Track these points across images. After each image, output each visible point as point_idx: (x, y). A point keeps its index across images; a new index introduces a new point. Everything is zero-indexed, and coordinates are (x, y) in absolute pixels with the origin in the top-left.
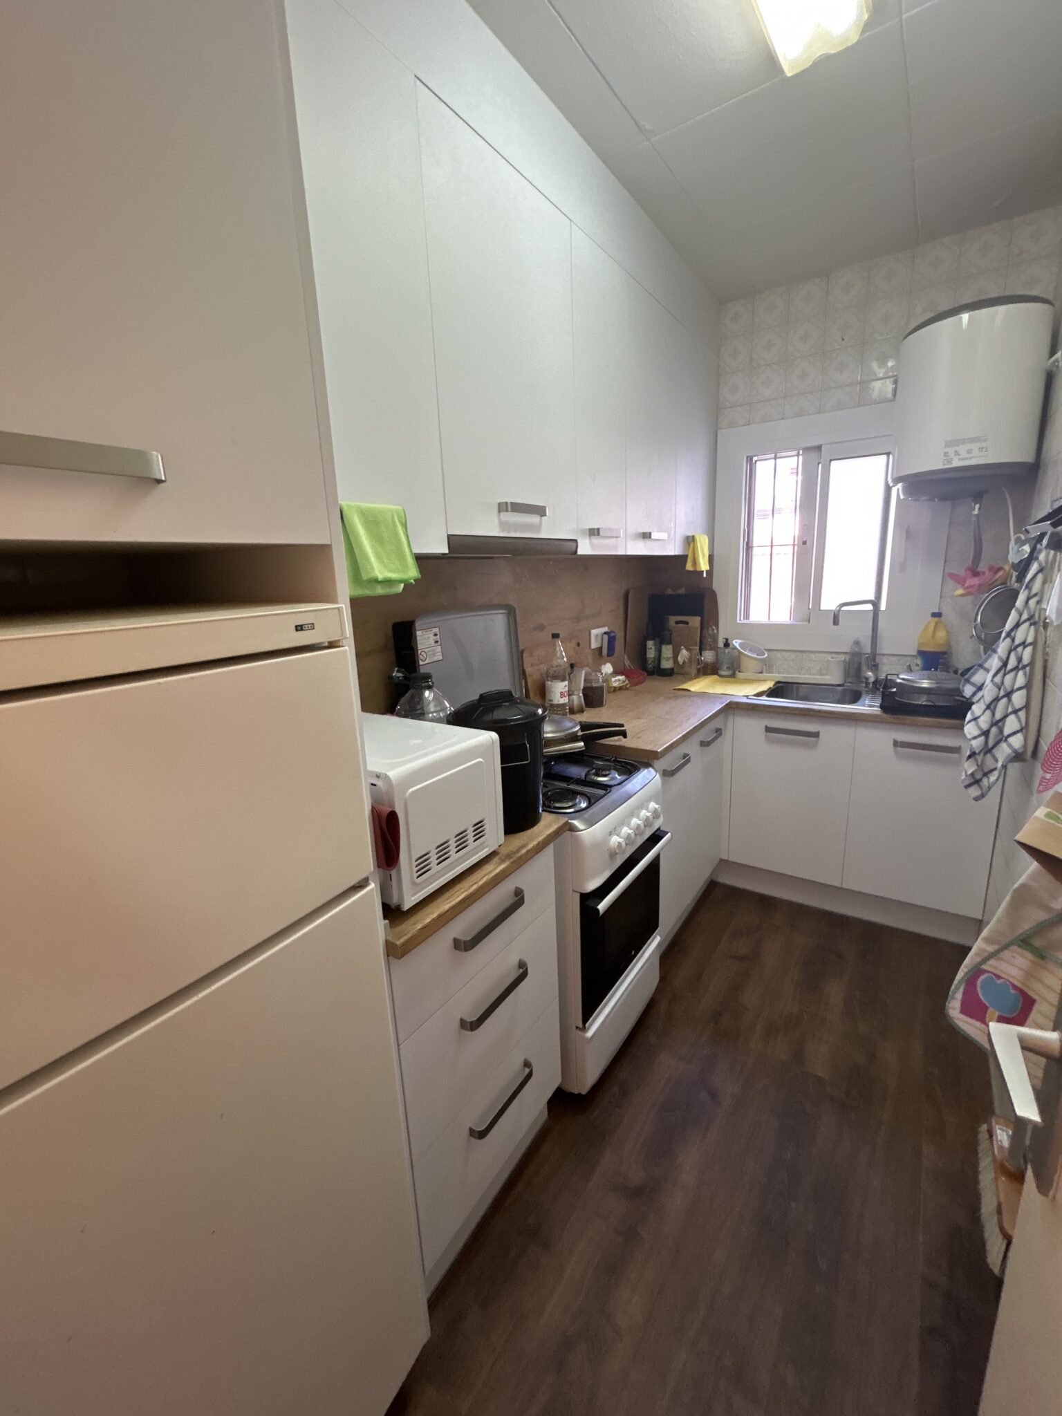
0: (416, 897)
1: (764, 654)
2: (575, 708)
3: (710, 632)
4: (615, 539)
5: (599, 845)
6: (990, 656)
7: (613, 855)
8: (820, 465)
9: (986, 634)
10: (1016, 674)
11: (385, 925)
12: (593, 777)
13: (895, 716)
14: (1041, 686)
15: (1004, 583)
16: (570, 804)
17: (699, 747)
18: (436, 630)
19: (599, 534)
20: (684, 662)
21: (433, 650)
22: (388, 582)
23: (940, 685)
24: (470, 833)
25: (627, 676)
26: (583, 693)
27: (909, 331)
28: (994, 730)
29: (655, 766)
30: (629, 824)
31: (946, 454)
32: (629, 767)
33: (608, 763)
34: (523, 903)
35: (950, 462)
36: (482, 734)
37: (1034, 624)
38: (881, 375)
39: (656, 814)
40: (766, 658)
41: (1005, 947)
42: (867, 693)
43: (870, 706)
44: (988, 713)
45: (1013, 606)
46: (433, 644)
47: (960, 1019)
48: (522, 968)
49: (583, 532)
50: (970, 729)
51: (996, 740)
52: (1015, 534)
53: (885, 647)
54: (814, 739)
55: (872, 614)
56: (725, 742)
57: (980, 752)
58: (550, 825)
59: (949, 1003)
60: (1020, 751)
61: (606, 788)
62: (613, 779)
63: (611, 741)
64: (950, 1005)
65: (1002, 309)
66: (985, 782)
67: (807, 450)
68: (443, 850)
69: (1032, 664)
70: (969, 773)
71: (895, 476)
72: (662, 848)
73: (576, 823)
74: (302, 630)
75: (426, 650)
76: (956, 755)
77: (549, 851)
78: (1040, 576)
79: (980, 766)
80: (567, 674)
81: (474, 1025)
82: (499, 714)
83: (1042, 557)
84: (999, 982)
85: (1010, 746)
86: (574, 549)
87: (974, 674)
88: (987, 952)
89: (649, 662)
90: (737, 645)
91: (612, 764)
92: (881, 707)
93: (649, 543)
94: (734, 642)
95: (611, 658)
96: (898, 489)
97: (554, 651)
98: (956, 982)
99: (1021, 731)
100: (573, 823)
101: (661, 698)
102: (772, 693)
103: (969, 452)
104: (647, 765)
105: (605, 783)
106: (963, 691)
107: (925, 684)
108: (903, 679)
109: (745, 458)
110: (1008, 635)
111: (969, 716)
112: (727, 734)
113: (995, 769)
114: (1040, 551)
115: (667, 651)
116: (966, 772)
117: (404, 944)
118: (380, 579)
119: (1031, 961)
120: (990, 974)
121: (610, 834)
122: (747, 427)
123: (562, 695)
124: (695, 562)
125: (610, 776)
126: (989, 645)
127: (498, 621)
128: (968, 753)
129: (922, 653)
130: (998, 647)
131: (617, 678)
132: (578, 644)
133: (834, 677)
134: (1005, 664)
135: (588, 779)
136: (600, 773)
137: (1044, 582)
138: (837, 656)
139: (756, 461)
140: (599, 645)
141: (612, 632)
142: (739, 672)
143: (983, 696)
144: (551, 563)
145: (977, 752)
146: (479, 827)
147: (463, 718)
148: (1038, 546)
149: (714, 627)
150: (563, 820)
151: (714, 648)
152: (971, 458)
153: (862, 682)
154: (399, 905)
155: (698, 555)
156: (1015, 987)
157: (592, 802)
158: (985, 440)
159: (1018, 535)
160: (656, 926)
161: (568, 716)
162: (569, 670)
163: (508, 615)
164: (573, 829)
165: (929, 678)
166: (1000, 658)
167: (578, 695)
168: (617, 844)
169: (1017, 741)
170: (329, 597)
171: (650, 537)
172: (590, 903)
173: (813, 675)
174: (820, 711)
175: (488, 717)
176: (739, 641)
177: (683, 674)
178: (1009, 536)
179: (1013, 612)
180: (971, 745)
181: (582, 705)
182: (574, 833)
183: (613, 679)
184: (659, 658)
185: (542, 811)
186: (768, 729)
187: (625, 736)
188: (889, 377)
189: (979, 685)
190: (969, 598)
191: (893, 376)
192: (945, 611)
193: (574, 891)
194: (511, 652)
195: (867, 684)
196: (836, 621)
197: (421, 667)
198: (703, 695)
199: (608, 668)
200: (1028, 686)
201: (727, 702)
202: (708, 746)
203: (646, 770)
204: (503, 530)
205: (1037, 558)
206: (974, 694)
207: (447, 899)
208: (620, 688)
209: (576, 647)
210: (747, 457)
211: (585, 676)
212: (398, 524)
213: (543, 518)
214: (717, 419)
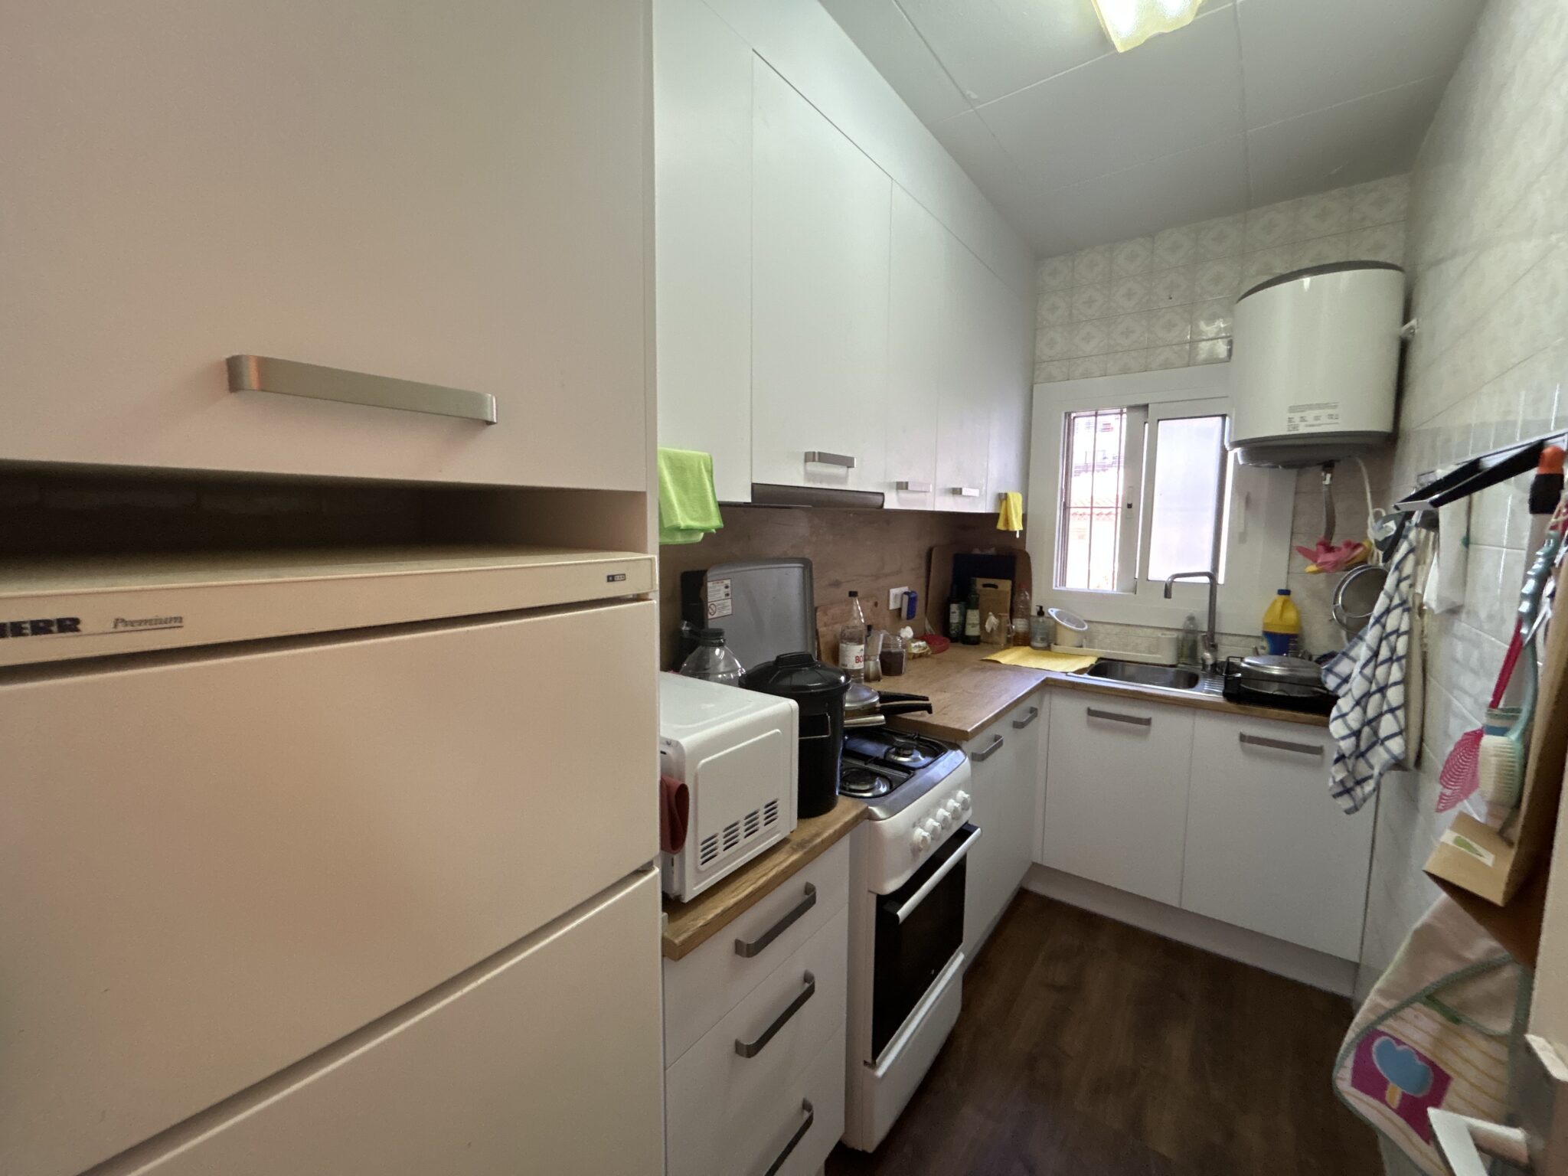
0: (698, 887)
1: (1084, 626)
2: (871, 676)
3: (1023, 598)
4: (923, 494)
5: (903, 837)
6: (1356, 644)
7: (916, 850)
8: (1147, 425)
9: (1348, 618)
10: (1390, 668)
11: (663, 918)
12: (892, 756)
13: (1240, 706)
14: (1421, 682)
15: (1364, 561)
16: (868, 787)
17: (1012, 729)
18: (727, 582)
19: (907, 488)
20: (992, 630)
21: (723, 604)
22: (689, 531)
23: (1293, 673)
24: (762, 816)
25: (928, 643)
26: (880, 659)
27: (1242, 293)
28: (1366, 730)
29: (964, 748)
30: (935, 815)
31: (1290, 420)
32: (935, 748)
33: (911, 742)
34: (814, 902)
35: (1296, 427)
36: (779, 702)
37: (1408, 610)
38: (1211, 335)
39: (965, 805)
40: (1087, 630)
41: (1406, 1004)
42: (1205, 677)
43: (1209, 692)
44: (1358, 709)
45: (1382, 589)
46: (724, 597)
47: (1349, 1094)
48: (809, 983)
49: (890, 486)
50: (1337, 728)
51: (1370, 743)
52: (1374, 507)
53: (1224, 625)
54: (1144, 727)
55: (1209, 586)
56: (1041, 723)
57: (1351, 755)
58: (848, 811)
59: (1338, 1072)
60: (1401, 757)
61: (909, 771)
62: (916, 760)
63: (913, 715)
64: (1339, 1075)
65: (1345, 276)
66: (1358, 792)
67: (1132, 408)
68: (731, 831)
69: (1408, 656)
70: (1338, 779)
71: (1232, 440)
72: (969, 848)
73: (875, 810)
74: (613, 580)
75: (715, 603)
76: (1318, 757)
77: (845, 843)
78: (1411, 557)
79: (1351, 773)
80: (864, 637)
81: (752, 1050)
82: (798, 680)
83: (1412, 535)
84: (1400, 1048)
85: (1388, 751)
86: (880, 503)
87: (1336, 663)
88: (1384, 1008)
89: (953, 628)
90: (1053, 614)
91: (915, 743)
92: (1225, 694)
93: (958, 499)
94: (1049, 610)
95: (911, 621)
96: (1236, 455)
97: (850, 611)
98: (1344, 1046)
99: (1400, 733)
100: (871, 810)
101: (966, 670)
102: (1095, 670)
103: (1317, 418)
104: (955, 746)
105: (907, 764)
106: (1326, 682)
107: (1276, 671)
108: (1249, 664)
109: (1063, 415)
110: (1378, 621)
111: (1334, 713)
112: (1043, 715)
113: (1370, 777)
114: (1410, 529)
115: (973, 616)
116: (1334, 778)
117: (684, 943)
118: (682, 527)
119: (1441, 1024)
120: (1387, 1038)
121: (914, 826)
122: (1066, 382)
123: (858, 660)
124: (1007, 521)
125: (913, 756)
126: (1355, 630)
127: (793, 574)
128: (1335, 756)
129: (1269, 635)
130: (1365, 633)
131: (917, 644)
132: (876, 604)
133: (1166, 656)
134: (1376, 654)
135: (887, 759)
136: (901, 752)
137: (1417, 563)
138: (1168, 633)
139: (1074, 418)
140: (898, 606)
141: (913, 592)
142: (1056, 644)
143: (1350, 690)
144: (851, 515)
145: (1347, 755)
146: (771, 809)
147: (758, 680)
148: (1407, 524)
149: (1027, 594)
150: (862, 806)
151: (1027, 616)
152: (1319, 425)
153: (1197, 663)
154: (680, 895)
155: (1011, 514)
156: (1422, 1058)
157: (894, 785)
158: (1335, 407)
159: (1377, 509)
160: (959, 941)
161: (863, 683)
162: (865, 633)
163: (804, 569)
164: (872, 817)
165: (1279, 665)
166: (1369, 648)
167: (875, 660)
168: (921, 838)
169: (1396, 746)
170: (640, 548)
171: (961, 493)
172: (888, 907)
173: (1140, 652)
174: (1151, 695)
175: (786, 682)
176: (1055, 610)
177: (992, 643)
178: (1367, 509)
179: (1382, 595)
180: (1339, 747)
181: (878, 671)
182: (872, 822)
183: (913, 645)
184: (963, 624)
185: (840, 793)
186: (1091, 713)
187: (930, 711)
188: (1221, 338)
189: (1344, 676)
190: (1323, 575)
191: (1226, 337)
192: (1294, 587)
193: (870, 891)
194: (805, 611)
195: (1204, 666)
196: (1167, 593)
197: (710, 621)
198: (1015, 668)
199: (908, 632)
200: (1405, 681)
201: (1043, 679)
202: (1023, 727)
203: (954, 752)
204: (809, 481)
205: (1406, 537)
206: (1339, 686)
207: (733, 892)
208: (921, 656)
209: (875, 608)
210: (1066, 413)
211: (884, 640)
212: (704, 470)
213: (850, 470)
214: (1033, 373)
